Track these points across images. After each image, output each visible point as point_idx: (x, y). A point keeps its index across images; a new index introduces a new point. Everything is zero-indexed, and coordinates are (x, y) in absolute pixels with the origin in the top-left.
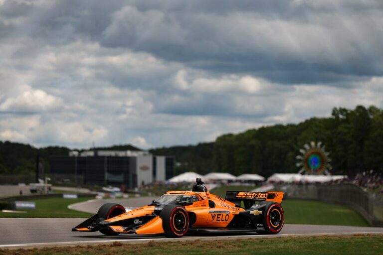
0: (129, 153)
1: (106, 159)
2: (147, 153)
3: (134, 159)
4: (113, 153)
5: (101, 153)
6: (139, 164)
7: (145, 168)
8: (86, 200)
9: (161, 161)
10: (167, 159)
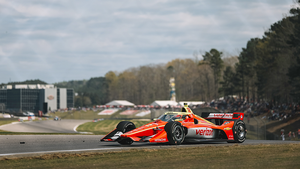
0: (39, 87)
1: (21, 91)
2: (53, 86)
3: (43, 91)
4: (25, 87)
5: (17, 87)
6: (47, 95)
9: (63, 92)
10: (68, 90)
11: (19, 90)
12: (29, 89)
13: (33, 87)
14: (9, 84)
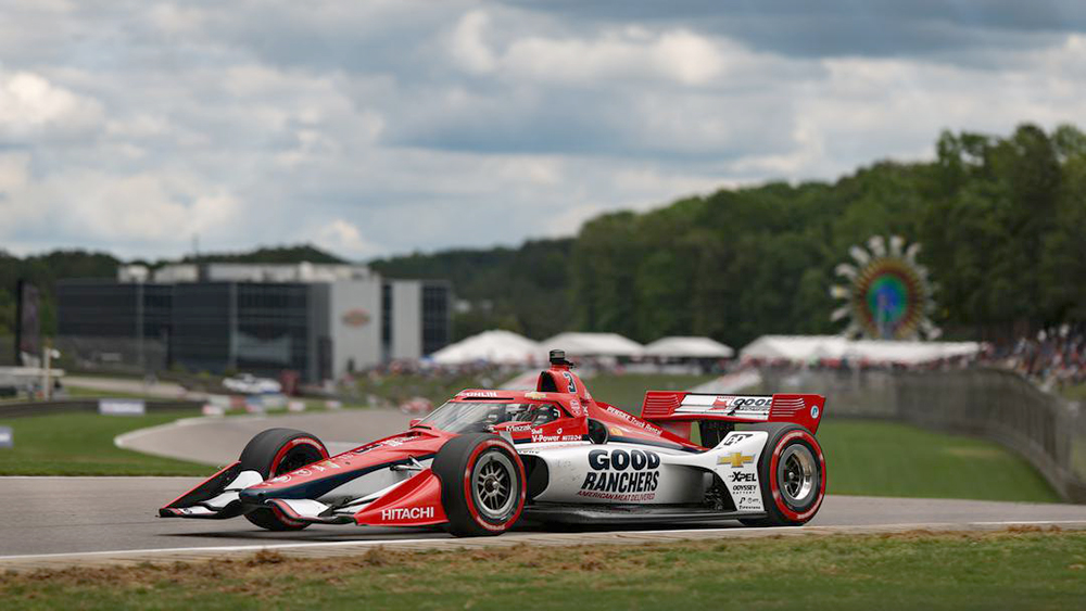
0: (307, 272)
1: (234, 292)
2: (364, 271)
3: (324, 289)
4: (255, 273)
5: (219, 273)
6: (340, 306)
7: (356, 319)
8: (171, 420)
9: (408, 296)
10: (426, 291)
11: (225, 285)
12: (267, 285)
13: (283, 274)
14: (187, 261)
